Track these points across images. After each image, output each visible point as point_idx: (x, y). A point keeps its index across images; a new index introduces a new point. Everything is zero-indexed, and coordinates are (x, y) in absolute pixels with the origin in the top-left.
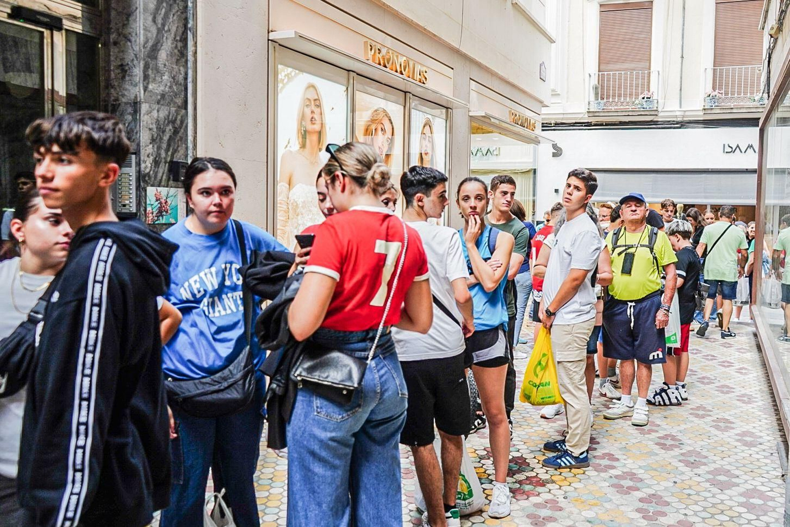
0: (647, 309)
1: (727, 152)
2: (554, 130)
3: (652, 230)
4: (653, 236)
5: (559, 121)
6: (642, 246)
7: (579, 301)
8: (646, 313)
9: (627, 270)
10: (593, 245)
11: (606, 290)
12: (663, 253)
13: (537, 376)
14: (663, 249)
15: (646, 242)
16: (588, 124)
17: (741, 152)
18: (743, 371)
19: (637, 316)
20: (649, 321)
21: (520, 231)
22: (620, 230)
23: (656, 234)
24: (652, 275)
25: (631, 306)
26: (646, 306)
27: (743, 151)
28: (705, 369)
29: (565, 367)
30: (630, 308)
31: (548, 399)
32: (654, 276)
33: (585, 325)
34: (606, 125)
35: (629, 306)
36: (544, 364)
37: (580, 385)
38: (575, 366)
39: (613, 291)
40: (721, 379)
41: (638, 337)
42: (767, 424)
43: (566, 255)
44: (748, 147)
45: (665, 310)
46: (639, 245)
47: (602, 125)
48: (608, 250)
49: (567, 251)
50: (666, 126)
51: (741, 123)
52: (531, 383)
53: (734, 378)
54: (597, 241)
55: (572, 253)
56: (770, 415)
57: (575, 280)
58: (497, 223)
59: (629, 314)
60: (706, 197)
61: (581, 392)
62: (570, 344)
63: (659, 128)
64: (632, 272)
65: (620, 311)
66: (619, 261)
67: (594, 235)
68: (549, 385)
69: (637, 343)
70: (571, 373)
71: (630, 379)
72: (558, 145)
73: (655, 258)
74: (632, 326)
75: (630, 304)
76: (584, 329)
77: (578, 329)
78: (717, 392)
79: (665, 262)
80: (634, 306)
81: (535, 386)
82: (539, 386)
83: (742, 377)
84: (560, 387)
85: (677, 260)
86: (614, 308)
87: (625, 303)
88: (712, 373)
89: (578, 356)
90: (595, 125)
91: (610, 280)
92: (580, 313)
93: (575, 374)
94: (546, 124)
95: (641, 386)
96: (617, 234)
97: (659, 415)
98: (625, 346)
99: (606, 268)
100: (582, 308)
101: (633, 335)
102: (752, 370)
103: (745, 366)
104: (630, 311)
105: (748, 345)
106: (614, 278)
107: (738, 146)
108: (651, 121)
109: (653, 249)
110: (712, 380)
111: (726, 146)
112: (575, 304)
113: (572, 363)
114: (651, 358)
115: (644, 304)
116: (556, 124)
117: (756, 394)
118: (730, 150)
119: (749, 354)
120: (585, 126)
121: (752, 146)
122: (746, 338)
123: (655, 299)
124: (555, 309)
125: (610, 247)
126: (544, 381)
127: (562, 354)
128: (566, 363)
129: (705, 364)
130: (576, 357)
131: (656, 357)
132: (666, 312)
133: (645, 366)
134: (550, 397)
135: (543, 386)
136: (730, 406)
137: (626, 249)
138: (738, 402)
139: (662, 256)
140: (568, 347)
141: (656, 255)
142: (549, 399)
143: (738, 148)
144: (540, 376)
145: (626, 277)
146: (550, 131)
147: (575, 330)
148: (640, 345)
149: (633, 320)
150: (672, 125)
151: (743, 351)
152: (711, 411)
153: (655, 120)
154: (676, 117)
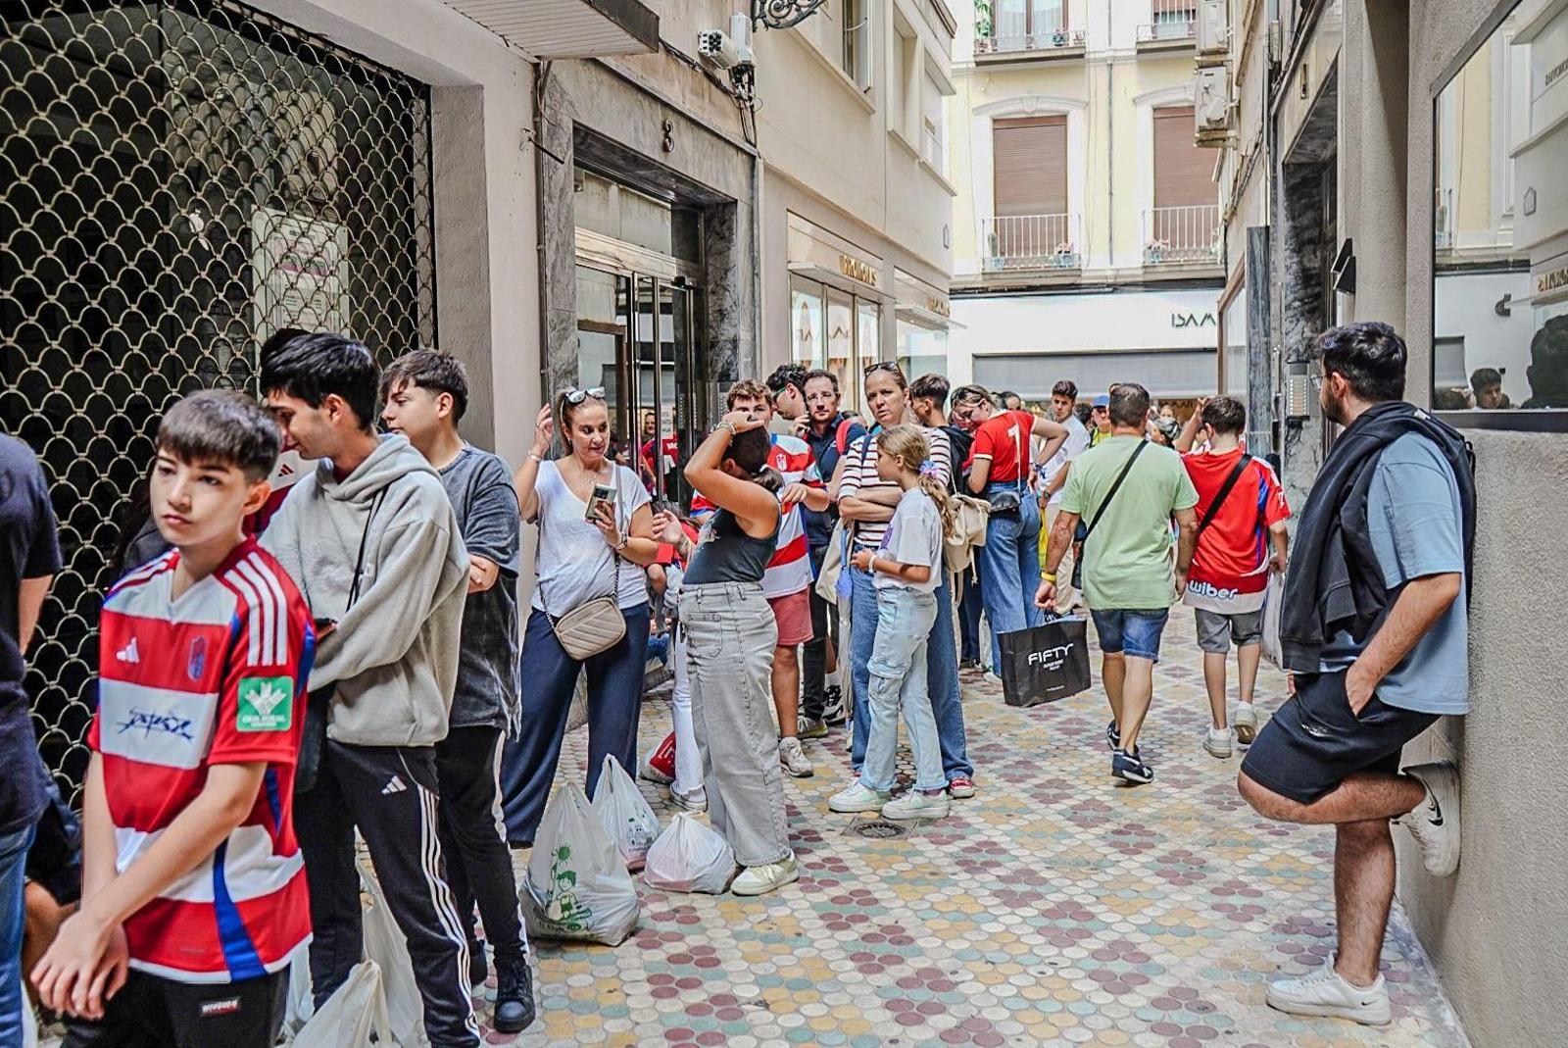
1: (1177, 326)
16: (984, 290)
17: (1196, 324)
27: (1199, 323)
34: (1009, 291)
44: (1205, 317)
47: (1003, 291)
50: (1092, 290)
51: (1194, 285)
63: (1084, 294)
107: (1191, 317)
108: (1072, 284)
111: (1177, 317)
118: (1181, 322)
120: (979, 293)
121: (1209, 316)
143: (1192, 321)
150: (1101, 290)
153: (1078, 282)
154: (1106, 277)
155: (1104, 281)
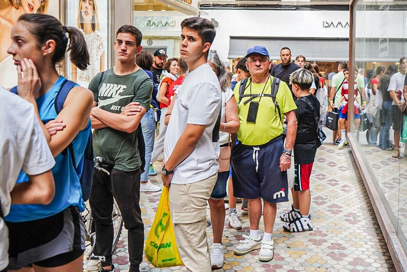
0: (271, 153)
1: (325, 27)
2: (212, 9)
3: (275, 80)
4: (275, 86)
5: (216, 3)
6: (265, 95)
7: (196, 159)
8: (270, 157)
9: (252, 118)
10: (209, 97)
11: (234, 136)
12: (284, 102)
13: (158, 236)
14: (284, 98)
15: (269, 92)
16: (236, 6)
17: (334, 27)
18: (346, 189)
19: (261, 160)
20: (272, 164)
21: (142, 83)
22: (246, 81)
23: (278, 84)
24: (275, 122)
25: (256, 151)
26: (270, 150)
27: (335, 26)
28: (318, 189)
29: (182, 230)
30: (255, 152)
31: (168, 262)
32: (276, 123)
33: (204, 184)
34: (248, 7)
35: (254, 151)
36: (164, 224)
37: (198, 248)
38: (192, 229)
39: (240, 138)
40: (331, 198)
41: (262, 178)
42: (372, 246)
43: (182, 109)
44: (338, 23)
45: (287, 154)
46: (263, 95)
47: (245, 6)
48: (235, 99)
49: (184, 104)
50: (287, 8)
51: (333, 8)
52: (152, 244)
53: (340, 196)
54: (215, 94)
55: (189, 107)
56: (373, 235)
57: (191, 136)
58: (122, 75)
59: (254, 159)
60: (313, 56)
61: (199, 255)
62: (186, 205)
63: (282, 10)
64: (257, 121)
65: (246, 155)
66: (245, 110)
67: (211, 87)
68: (169, 246)
69: (262, 184)
70: (188, 235)
71: (257, 216)
72: (215, 20)
73: (277, 106)
74: (257, 170)
75: (255, 149)
76: (203, 188)
77: (195, 189)
78: (329, 213)
79: (286, 110)
80: (258, 151)
81: (156, 248)
82: (160, 248)
83: (346, 195)
84: (180, 249)
85: (296, 108)
86: (241, 152)
87: (251, 148)
88: (323, 192)
89: (195, 217)
90: (240, 7)
91: (238, 127)
92: (198, 171)
93: (193, 236)
94: (207, 4)
95: (267, 222)
96: (243, 85)
97: (283, 245)
98: (252, 186)
99: (233, 116)
100: (200, 165)
101: (258, 177)
102: (352, 187)
103: (347, 183)
104: (255, 156)
105: (346, 163)
106: (241, 125)
107: (332, 23)
108: (277, 5)
109: (275, 98)
110: (324, 199)
111: (325, 23)
112: (192, 162)
113: (189, 226)
114: (275, 197)
115: (268, 149)
116: (214, 5)
117: (359, 212)
118: (327, 25)
119: (348, 171)
120: (233, 7)
121: (340, 23)
122: (344, 157)
123: (278, 144)
124: (171, 167)
125: (237, 96)
126: (165, 242)
127: (178, 216)
128: (182, 226)
129: (318, 183)
130: (193, 219)
131: (279, 196)
132: (287, 156)
133: (270, 205)
134: (170, 260)
135: (164, 247)
136: (341, 228)
137: (251, 99)
138: (347, 222)
139: (284, 104)
140: (185, 208)
141: (278, 104)
142: (170, 262)
143: (332, 24)
144: (161, 237)
145: (251, 125)
146: (209, 10)
147: (192, 190)
148: (265, 186)
149: (257, 164)
150: (291, 8)
151: (343, 169)
152: (326, 235)
153: (280, 4)
154: (293, 2)
155: (292, 4)
